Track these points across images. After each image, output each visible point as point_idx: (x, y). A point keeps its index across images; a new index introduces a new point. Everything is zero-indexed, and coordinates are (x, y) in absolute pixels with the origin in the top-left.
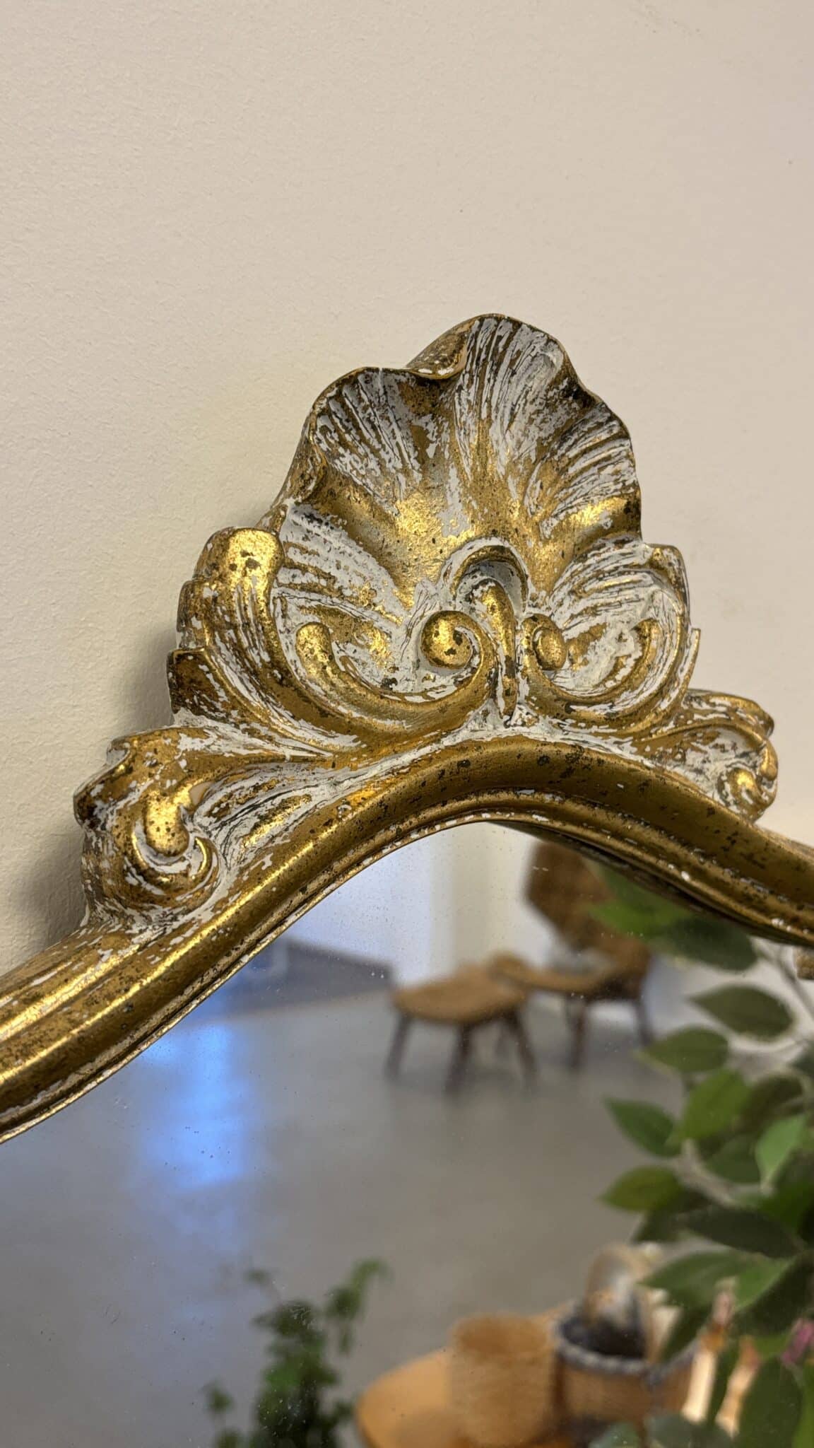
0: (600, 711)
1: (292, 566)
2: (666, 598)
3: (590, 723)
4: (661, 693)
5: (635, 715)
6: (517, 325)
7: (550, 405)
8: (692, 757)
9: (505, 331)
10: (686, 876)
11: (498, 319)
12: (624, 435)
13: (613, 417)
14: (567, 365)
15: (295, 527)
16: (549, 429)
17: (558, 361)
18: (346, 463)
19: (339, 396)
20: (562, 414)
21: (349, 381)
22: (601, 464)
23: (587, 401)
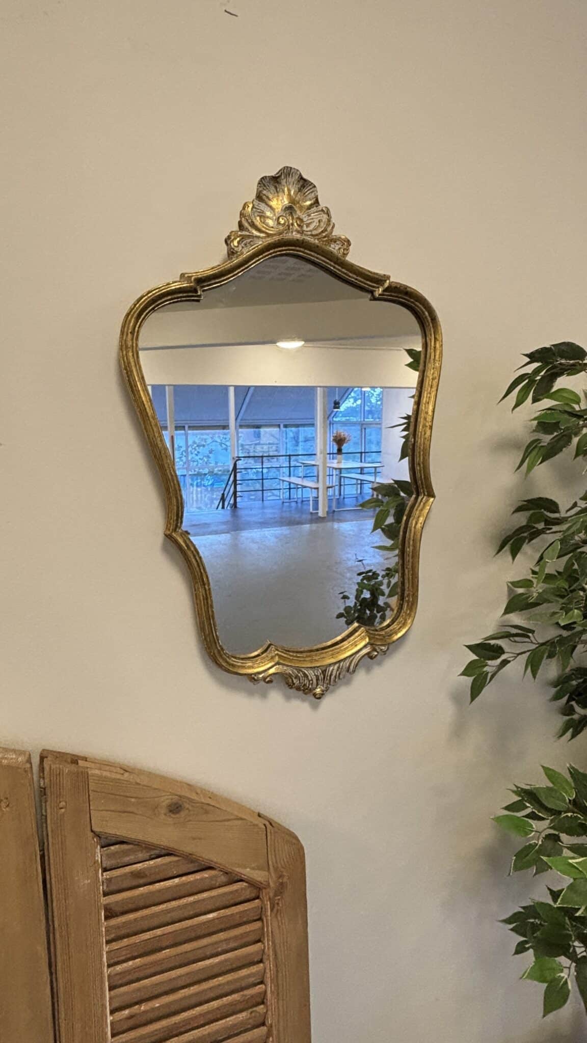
0: (309, 233)
1: (256, 208)
2: (325, 216)
3: (307, 235)
4: (322, 232)
5: (317, 235)
6: (291, 168)
7: (299, 181)
8: (332, 246)
9: (289, 169)
10: (332, 268)
11: (287, 167)
12: (315, 187)
13: (312, 183)
14: (300, 173)
15: (256, 203)
16: (299, 186)
17: (298, 173)
18: (264, 192)
19: (261, 181)
20: (301, 183)
21: (263, 178)
22: (312, 192)
23: (305, 180)
